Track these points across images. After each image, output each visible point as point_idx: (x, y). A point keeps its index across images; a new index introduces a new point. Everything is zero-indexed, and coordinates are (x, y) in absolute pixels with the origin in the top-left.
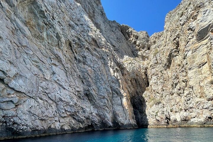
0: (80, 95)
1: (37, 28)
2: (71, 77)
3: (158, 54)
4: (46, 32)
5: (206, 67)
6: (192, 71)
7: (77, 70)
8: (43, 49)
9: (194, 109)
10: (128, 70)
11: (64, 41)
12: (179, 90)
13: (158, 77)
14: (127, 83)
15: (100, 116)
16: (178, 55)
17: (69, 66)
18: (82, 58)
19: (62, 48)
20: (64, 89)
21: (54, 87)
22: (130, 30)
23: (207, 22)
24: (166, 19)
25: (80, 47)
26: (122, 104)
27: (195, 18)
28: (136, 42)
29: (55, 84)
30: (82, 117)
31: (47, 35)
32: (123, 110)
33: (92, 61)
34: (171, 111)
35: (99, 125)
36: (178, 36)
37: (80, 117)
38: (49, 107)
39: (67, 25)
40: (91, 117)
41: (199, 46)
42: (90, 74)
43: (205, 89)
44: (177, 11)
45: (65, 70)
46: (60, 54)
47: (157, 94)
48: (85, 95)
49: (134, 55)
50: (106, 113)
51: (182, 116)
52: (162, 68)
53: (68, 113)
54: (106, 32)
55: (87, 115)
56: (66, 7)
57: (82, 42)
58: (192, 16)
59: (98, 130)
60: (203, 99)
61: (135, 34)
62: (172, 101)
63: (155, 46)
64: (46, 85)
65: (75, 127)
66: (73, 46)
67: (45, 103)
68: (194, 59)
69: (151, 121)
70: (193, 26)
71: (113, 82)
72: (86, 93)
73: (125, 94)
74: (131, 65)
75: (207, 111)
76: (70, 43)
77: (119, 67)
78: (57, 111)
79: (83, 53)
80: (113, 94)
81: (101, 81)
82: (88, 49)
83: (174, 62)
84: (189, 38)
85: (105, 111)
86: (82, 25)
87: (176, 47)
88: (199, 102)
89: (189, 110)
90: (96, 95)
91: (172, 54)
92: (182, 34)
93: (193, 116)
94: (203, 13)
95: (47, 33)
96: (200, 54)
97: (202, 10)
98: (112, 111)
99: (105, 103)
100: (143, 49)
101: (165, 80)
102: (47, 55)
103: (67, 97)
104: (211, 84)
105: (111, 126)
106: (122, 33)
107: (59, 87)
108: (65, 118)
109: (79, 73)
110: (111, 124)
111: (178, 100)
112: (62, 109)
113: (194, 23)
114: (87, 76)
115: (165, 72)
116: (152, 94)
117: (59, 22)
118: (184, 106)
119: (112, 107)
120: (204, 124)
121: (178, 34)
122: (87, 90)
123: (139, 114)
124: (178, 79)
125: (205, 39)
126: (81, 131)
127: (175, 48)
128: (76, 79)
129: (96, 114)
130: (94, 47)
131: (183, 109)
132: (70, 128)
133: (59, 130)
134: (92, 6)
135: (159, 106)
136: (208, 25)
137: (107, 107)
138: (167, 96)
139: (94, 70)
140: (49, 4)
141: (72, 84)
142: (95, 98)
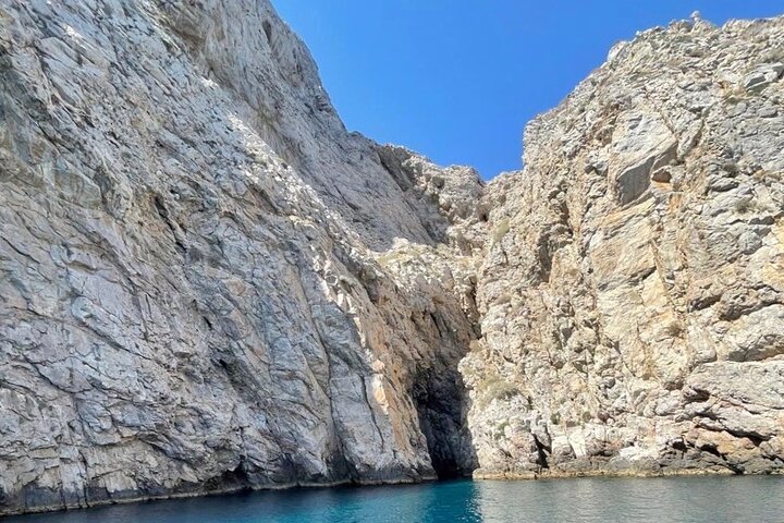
0: (190, 367)
1: (15, 149)
2: (155, 308)
3: (509, 236)
4: (51, 164)
5: (653, 284)
6: (609, 293)
7: (185, 284)
8: (35, 215)
9: (629, 415)
10: (399, 285)
11: (130, 192)
12: (579, 351)
13: (510, 309)
14: (393, 326)
15: (277, 440)
16: (571, 243)
17: (149, 270)
18: (207, 246)
19: (119, 213)
20: (118, 347)
21: (71, 342)
22: (414, 160)
23: (643, 152)
24: (527, 136)
25: (202, 211)
26: (365, 398)
27: (605, 138)
28: (438, 197)
29: (78, 331)
30: (190, 445)
31: (56, 173)
32: (371, 419)
33: (248, 254)
34: (555, 422)
35: (271, 470)
36: (563, 186)
37: (182, 446)
38: (35, 411)
39: (148, 142)
40: (236, 441)
41: (625, 218)
42: (236, 298)
43: (656, 350)
44: (559, 115)
45: (131, 283)
46: (112, 233)
47: (507, 364)
48: (215, 365)
49: (432, 235)
50: (302, 428)
51: (590, 438)
52: (523, 281)
53: (127, 433)
54: (323, 164)
55: (215, 435)
56: (150, 89)
57: (207, 197)
58: (597, 133)
59: (268, 489)
60: (654, 384)
61: (434, 174)
62: (558, 387)
63: (503, 209)
64: (31, 336)
65: (158, 480)
66: (171, 206)
67: (19, 396)
68: (612, 258)
69: (486, 453)
70: (600, 160)
71: (330, 324)
72: (221, 361)
73: (378, 365)
74: (413, 269)
75: (669, 422)
76: (157, 199)
77: (359, 276)
78: (76, 425)
79: (210, 230)
80: (331, 363)
81: (280, 318)
82: (232, 216)
83: (558, 262)
84: (591, 194)
85: (297, 422)
86: (212, 144)
87: (561, 216)
88: (643, 393)
89: (616, 418)
90: (261, 367)
91: (551, 238)
92: (572, 182)
93: (626, 440)
94: (627, 125)
95: (55, 166)
96: (630, 243)
97: (625, 116)
98: (329, 421)
99: (296, 393)
100: (464, 216)
101: (534, 319)
102: (50, 233)
103: (123, 375)
104: (673, 335)
105: (320, 475)
106: (387, 168)
107: (95, 340)
108: (115, 450)
109: (192, 294)
110: (322, 468)
111: (575, 386)
112: (99, 417)
113: (602, 151)
114: (224, 303)
115: (532, 293)
116: (491, 362)
117: (113, 134)
118: (598, 404)
119: (328, 408)
120: (662, 466)
121: (563, 182)
122: (226, 351)
123: (452, 429)
124: (573, 316)
125: (644, 200)
126: (186, 495)
127: (557, 219)
128: (175, 312)
129: (262, 433)
130: (256, 210)
131: (596, 415)
132: (134, 484)
133: (75, 496)
134: (273, 89)
135: (512, 405)
136: (645, 160)
137: (307, 408)
138: (540, 370)
139: (252, 283)
140: (71, 81)
141: (157, 330)
142: (258, 378)
